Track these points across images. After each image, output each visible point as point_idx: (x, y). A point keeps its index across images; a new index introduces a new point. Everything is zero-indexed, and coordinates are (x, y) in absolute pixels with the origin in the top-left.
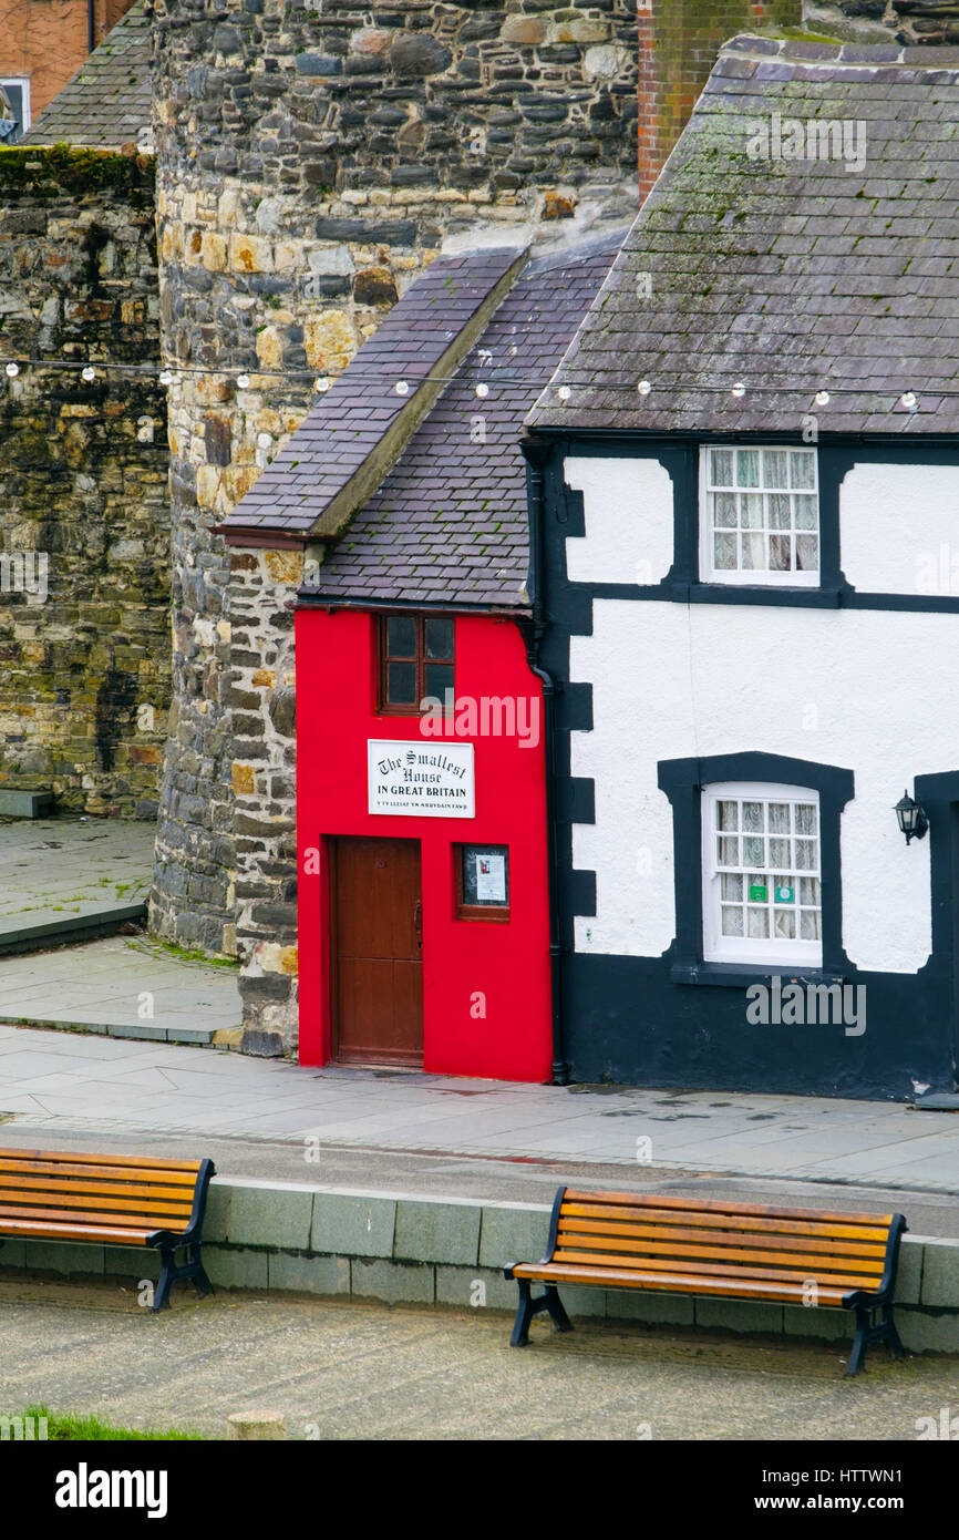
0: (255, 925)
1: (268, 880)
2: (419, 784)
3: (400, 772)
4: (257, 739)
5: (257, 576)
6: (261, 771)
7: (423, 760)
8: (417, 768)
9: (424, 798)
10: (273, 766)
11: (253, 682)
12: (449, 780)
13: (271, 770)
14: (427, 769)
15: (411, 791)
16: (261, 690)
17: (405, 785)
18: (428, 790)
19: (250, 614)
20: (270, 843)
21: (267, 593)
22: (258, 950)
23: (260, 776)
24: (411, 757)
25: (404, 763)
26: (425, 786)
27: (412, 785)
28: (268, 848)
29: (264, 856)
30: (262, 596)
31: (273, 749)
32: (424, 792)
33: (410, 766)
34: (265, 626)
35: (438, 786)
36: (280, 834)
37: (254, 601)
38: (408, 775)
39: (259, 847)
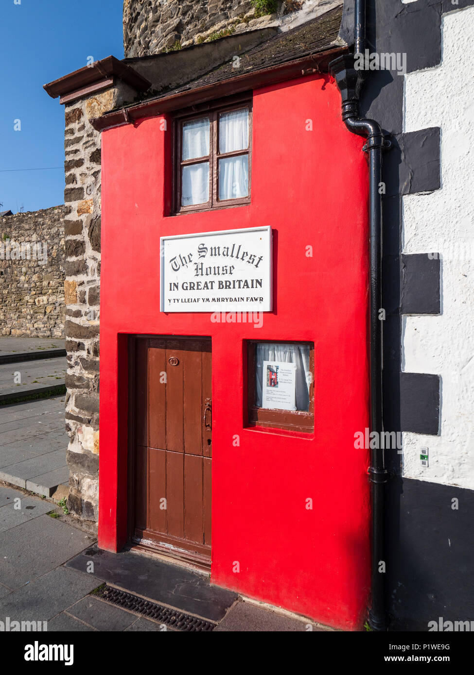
0: (77, 410)
1: (86, 374)
2: (211, 278)
3: (192, 267)
4: (80, 258)
5: (82, 124)
6: (82, 284)
7: (215, 251)
8: (209, 261)
9: (217, 292)
10: (90, 278)
11: (78, 212)
12: (243, 271)
13: (88, 282)
14: (221, 261)
15: (202, 285)
16: (83, 217)
17: (195, 280)
18: (220, 283)
19: (77, 158)
20: (88, 343)
21: (88, 136)
22: (79, 430)
23: (81, 288)
24: (202, 250)
25: (195, 258)
26: (216, 279)
27: (203, 279)
28: (86, 347)
29: (84, 354)
30: (85, 140)
31: (91, 264)
32: (216, 285)
33: (202, 260)
34: (87, 163)
35: (230, 278)
36: (94, 336)
37: (79, 146)
38: (199, 269)
39: (80, 346)
